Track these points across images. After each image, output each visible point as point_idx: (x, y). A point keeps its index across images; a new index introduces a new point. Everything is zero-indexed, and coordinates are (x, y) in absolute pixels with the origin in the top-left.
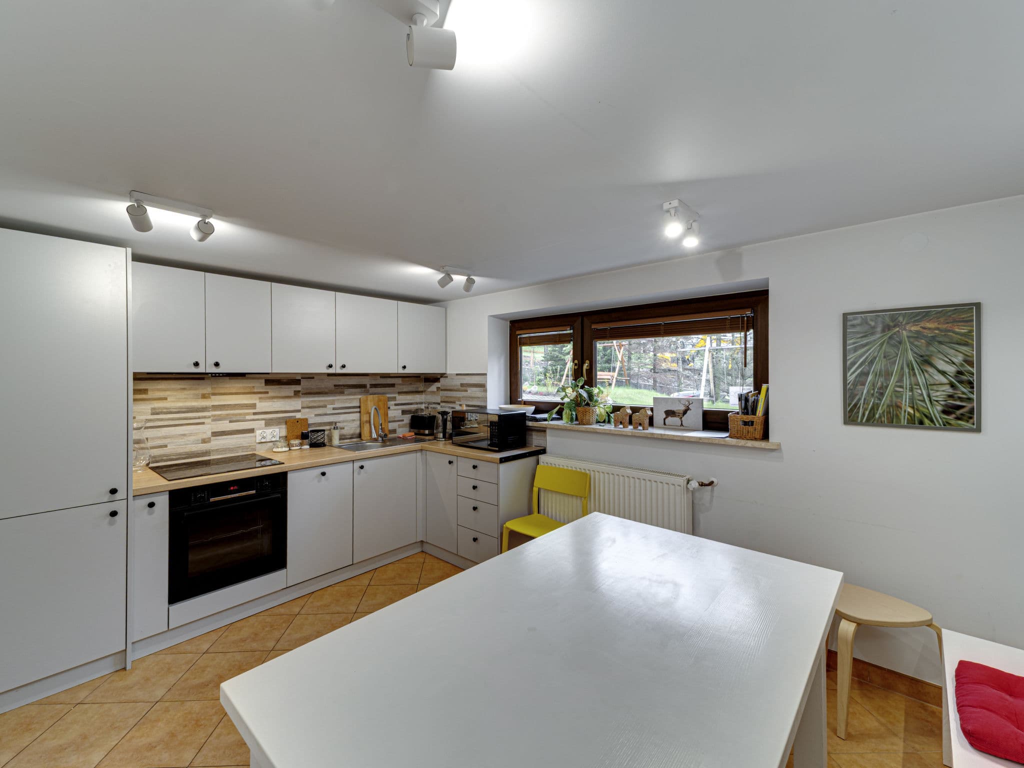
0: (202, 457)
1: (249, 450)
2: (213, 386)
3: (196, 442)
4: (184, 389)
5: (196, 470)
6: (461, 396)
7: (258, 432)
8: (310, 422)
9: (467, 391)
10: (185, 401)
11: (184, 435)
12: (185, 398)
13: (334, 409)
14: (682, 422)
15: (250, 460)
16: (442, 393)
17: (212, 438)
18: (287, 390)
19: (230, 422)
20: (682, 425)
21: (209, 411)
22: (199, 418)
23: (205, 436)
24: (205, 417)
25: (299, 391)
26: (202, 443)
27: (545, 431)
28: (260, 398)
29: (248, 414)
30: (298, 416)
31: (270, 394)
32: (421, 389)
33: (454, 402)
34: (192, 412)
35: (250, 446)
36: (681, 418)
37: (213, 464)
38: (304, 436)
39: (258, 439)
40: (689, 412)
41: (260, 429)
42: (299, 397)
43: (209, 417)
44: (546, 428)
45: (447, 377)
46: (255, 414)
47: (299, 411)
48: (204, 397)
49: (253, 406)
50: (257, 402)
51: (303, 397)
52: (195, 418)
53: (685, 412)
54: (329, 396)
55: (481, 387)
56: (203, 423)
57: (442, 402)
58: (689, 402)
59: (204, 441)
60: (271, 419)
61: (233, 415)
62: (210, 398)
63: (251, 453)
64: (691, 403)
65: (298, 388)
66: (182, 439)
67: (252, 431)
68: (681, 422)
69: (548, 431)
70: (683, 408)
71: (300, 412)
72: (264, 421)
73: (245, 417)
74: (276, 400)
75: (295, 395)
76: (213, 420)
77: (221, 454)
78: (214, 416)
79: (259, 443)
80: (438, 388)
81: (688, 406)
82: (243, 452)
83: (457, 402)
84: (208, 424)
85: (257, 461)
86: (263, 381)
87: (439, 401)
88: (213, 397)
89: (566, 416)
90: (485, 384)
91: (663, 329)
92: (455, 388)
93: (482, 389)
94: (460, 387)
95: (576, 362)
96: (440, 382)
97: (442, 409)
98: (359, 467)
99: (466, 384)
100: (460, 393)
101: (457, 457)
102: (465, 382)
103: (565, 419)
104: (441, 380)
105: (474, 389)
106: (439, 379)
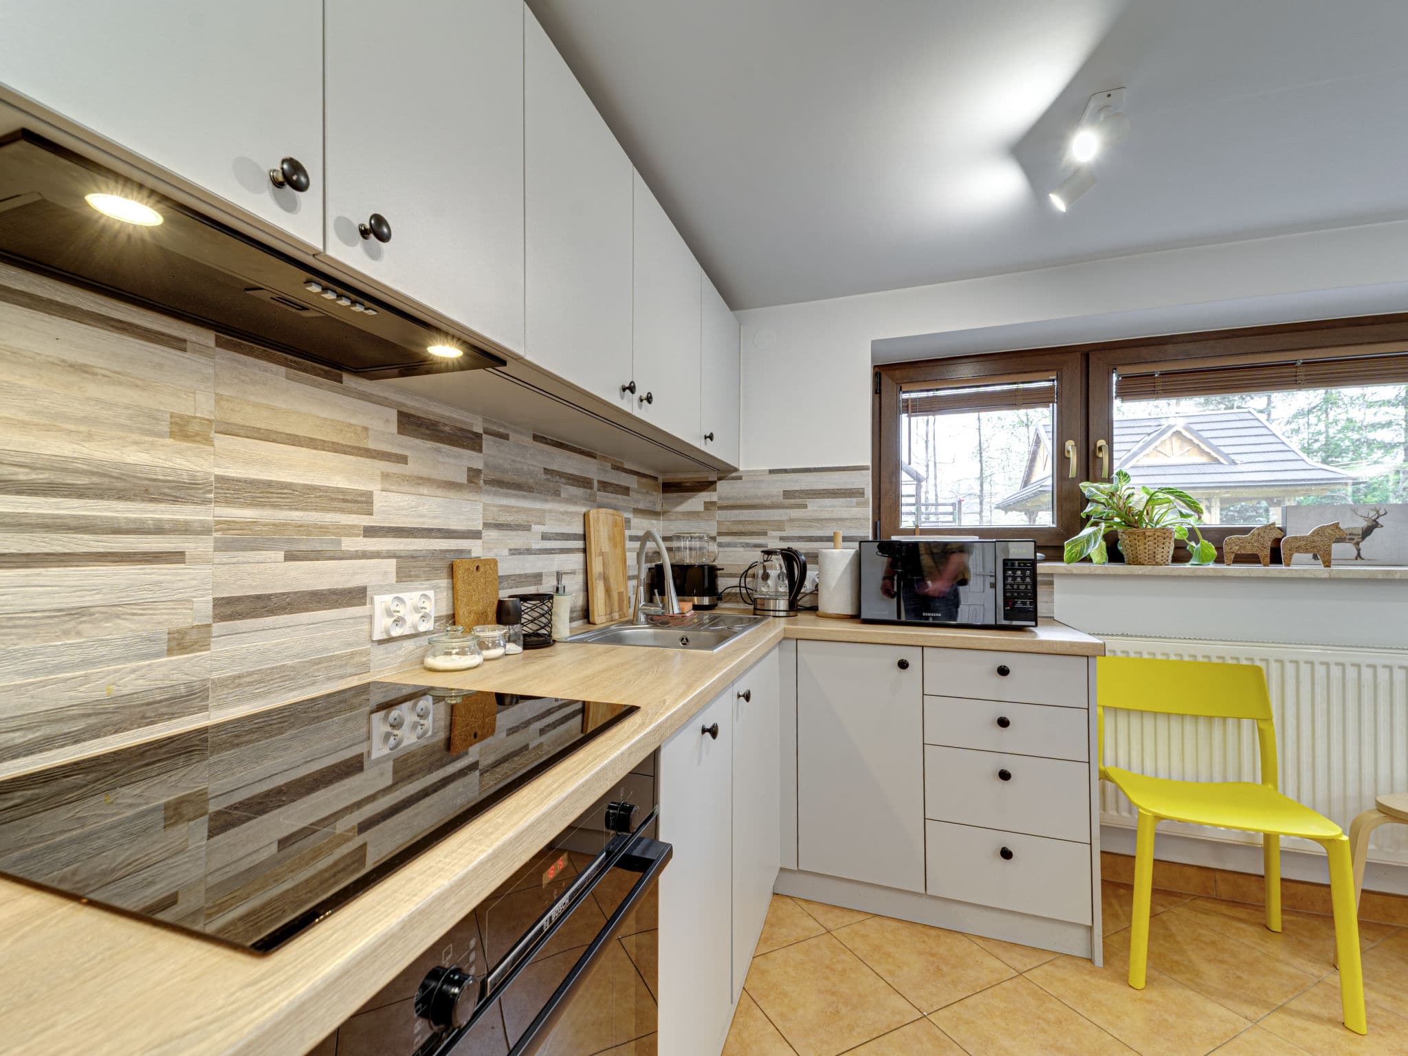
0: (172, 716)
1: (349, 670)
2: (226, 392)
3: (143, 648)
4: (83, 369)
5: (136, 790)
6: (784, 518)
7: (381, 601)
8: (503, 570)
9: (805, 506)
10: (89, 437)
11: (80, 613)
12: (84, 420)
13: (545, 537)
14: (1359, 550)
15: (352, 709)
16: (720, 515)
17: (218, 628)
18: (452, 461)
19: (290, 557)
20: (1359, 556)
21: (205, 502)
22: (159, 529)
23: (183, 620)
24: (184, 529)
25: (478, 472)
26: (170, 652)
27: (1051, 583)
28: (385, 476)
29: (349, 531)
30: (476, 549)
31: (412, 468)
32: (658, 508)
33: (765, 534)
34: (122, 495)
35: (352, 654)
36: (1358, 544)
37: (221, 747)
38: (504, 614)
39: (382, 626)
40: (1376, 530)
41: (383, 590)
42: (478, 490)
43: (205, 530)
44: (1052, 575)
45: (740, 478)
46: (370, 532)
47: (476, 535)
48: (182, 429)
49: (363, 502)
50: (374, 487)
51: (488, 492)
52: (139, 529)
53: (1367, 532)
54: (535, 499)
55: (850, 497)
56: (177, 557)
57: (720, 534)
58: (1378, 512)
59: (180, 642)
60: (414, 556)
61: (302, 528)
62: (209, 441)
63: (355, 682)
64: (1382, 512)
65: (475, 460)
66: (66, 633)
67: (357, 596)
68: (1356, 552)
69: (1056, 581)
70: (1363, 524)
71: (480, 538)
72: (394, 561)
73: (339, 543)
74: (425, 491)
75: (470, 481)
76: (221, 546)
77: (255, 697)
78: (228, 525)
79: (381, 642)
80: (709, 505)
81: (1375, 520)
82: (329, 679)
83: (771, 533)
84: (200, 560)
85: (372, 712)
86: (393, 415)
87: (714, 533)
88: (222, 441)
89: (1097, 550)
90: (864, 489)
91: (1302, 372)
92: (767, 502)
93: (854, 500)
94: (781, 499)
95: (1070, 445)
96: (715, 490)
97: (721, 549)
98: (739, 696)
99: (802, 491)
100: (782, 511)
101: (925, 649)
102: (797, 488)
103: (1095, 558)
104: (719, 485)
105: (828, 502)
106: (714, 483)
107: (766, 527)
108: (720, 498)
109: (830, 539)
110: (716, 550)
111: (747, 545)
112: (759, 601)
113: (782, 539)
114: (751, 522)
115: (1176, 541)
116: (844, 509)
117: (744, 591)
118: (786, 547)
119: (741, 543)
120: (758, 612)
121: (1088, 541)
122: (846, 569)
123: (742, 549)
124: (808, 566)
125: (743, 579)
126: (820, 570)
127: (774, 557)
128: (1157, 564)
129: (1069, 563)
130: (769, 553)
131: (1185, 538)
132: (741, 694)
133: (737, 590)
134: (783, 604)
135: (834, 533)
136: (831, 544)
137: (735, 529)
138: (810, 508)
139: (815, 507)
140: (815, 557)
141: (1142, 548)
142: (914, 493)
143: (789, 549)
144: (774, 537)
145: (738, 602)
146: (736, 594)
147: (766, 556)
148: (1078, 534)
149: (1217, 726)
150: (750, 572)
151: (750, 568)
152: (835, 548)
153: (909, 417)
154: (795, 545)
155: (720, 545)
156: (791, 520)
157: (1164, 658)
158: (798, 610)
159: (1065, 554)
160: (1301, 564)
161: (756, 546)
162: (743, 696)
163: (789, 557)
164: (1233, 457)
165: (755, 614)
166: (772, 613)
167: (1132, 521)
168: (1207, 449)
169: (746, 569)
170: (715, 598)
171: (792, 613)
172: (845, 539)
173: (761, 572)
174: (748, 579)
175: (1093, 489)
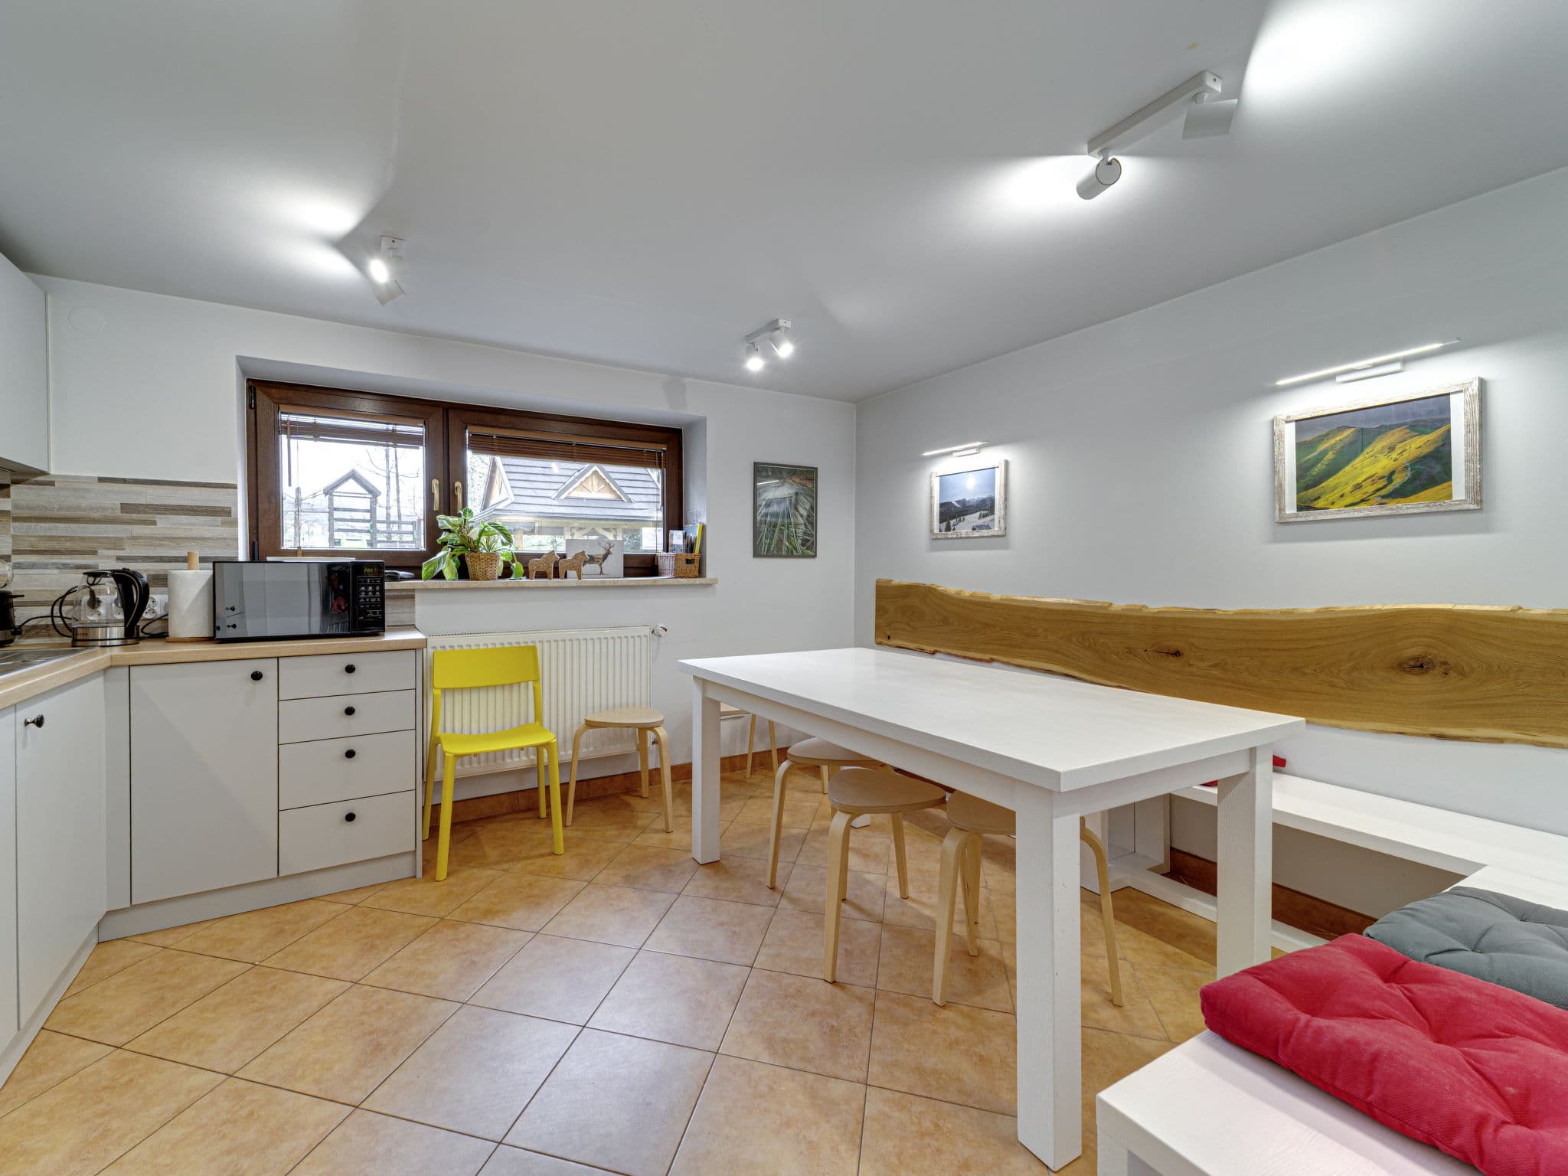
6: (123, 535)
14: (601, 568)
16: (17, 527)
20: (601, 572)
27: (413, 597)
33: (94, 553)
36: (601, 565)
40: (609, 556)
44: (413, 590)
45: (52, 484)
53: (605, 557)
57: (16, 552)
64: (611, 545)
69: (417, 596)
70: (602, 552)
81: (608, 551)
83: (102, 552)
89: (449, 569)
90: (230, 508)
91: (575, 450)
92: (96, 515)
93: (219, 519)
94: (118, 513)
95: (435, 482)
96: (8, 496)
97: (16, 571)
98: (27, 723)
99: (148, 506)
100: (119, 527)
101: (280, 659)
102: (142, 502)
103: (447, 574)
104: (13, 489)
105: (184, 519)
106: (8, 486)
107: (95, 545)
108: (16, 506)
109: (185, 560)
110: (9, 574)
111: (65, 566)
112: (80, 631)
113: (119, 559)
114: (72, 539)
115: (504, 562)
116: (206, 528)
117: (58, 621)
118: (121, 568)
119: (53, 564)
120: (79, 643)
121: (439, 563)
122: (201, 591)
123: (56, 571)
124: (151, 589)
125: (56, 608)
126: (170, 594)
127: (104, 580)
128: (488, 579)
129: (425, 580)
130: (97, 575)
131: (510, 561)
132: (29, 720)
133: (49, 621)
134: (117, 632)
135: (189, 553)
136: (185, 565)
137: (43, 546)
138: (159, 525)
139: (165, 525)
140: (162, 580)
141: (478, 567)
142: (368, 508)
143: (125, 570)
144: (108, 557)
145: (50, 636)
146: (47, 626)
147: (91, 580)
148: (435, 555)
149: (515, 688)
150: (69, 598)
151: (69, 592)
152: (189, 569)
153: (289, 438)
154: (132, 567)
155: (17, 566)
156: (134, 538)
157: (493, 647)
158: (139, 639)
159: (423, 572)
160: (572, 579)
161: (78, 567)
162: (33, 722)
163: (125, 580)
164: (630, 496)
165: (73, 646)
166: (100, 643)
167: (471, 546)
168: (615, 489)
169: (63, 594)
170: (9, 632)
171: (129, 641)
172: (203, 560)
173: (87, 598)
174: (64, 608)
175: (445, 522)
